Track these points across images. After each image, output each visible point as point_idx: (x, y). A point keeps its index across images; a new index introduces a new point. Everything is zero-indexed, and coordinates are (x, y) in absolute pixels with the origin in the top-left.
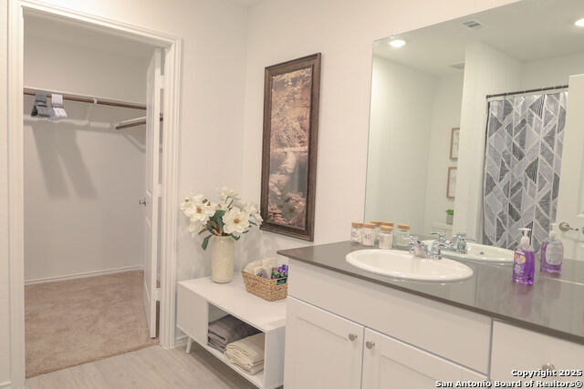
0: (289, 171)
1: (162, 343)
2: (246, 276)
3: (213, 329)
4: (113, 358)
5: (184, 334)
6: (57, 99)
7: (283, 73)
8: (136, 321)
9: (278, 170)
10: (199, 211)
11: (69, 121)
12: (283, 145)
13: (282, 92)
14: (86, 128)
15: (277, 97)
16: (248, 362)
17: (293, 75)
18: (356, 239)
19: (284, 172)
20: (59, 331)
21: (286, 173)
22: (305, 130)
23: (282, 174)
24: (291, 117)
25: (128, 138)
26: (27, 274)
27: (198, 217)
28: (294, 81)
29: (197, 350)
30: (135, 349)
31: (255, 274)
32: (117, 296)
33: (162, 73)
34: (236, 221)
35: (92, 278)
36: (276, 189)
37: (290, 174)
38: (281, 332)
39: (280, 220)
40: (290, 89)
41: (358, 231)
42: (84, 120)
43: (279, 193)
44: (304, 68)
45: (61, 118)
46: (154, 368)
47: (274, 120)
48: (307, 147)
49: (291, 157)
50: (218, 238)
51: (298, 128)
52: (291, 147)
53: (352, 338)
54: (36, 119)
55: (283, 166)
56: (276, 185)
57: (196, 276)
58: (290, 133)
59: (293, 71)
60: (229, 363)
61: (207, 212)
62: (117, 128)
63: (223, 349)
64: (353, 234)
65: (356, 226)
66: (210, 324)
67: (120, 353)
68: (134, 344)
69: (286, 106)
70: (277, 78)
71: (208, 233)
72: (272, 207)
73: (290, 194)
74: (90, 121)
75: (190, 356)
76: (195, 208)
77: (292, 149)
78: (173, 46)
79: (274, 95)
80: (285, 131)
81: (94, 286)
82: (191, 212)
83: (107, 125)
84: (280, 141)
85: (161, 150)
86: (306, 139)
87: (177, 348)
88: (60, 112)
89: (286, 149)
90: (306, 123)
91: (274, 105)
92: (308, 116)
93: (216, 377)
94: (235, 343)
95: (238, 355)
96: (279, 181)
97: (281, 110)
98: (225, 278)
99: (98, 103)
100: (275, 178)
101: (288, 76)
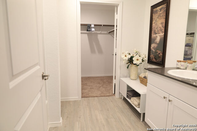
0: (158, 43)
1: (116, 96)
2: (140, 78)
3: (128, 93)
4: (102, 97)
5: (122, 94)
6: (93, 26)
7: (157, 7)
8: (110, 89)
9: (154, 42)
10: (126, 56)
11: (95, 32)
12: (156, 34)
13: (157, 14)
14: (100, 34)
15: (155, 16)
16: (137, 103)
17: (160, 7)
18: (178, 67)
19: (156, 43)
20: (91, 88)
21: (157, 44)
22: (163, 27)
23: (155, 44)
24: (159, 23)
25: (112, 36)
26: (82, 74)
27: (125, 58)
28: (161, 9)
29: (124, 99)
30: (108, 96)
31: (143, 77)
32: (107, 82)
33: (117, 14)
34: (138, 60)
35: (101, 77)
36: (153, 49)
37: (158, 44)
38: (145, 95)
39: (154, 60)
40: (159, 13)
41: (179, 63)
42: (100, 31)
43: (154, 51)
44: (164, 4)
45: (93, 31)
46: (112, 101)
47: (153, 25)
48: (164, 34)
49: (158, 37)
50: (132, 65)
51: (161, 27)
52: (159, 34)
53: (164, 98)
54: (88, 32)
55: (156, 41)
56: (153, 48)
57: (126, 77)
58: (159, 29)
59: (160, 6)
60: (131, 103)
61: (128, 57)
62: (109, 33)
63: (130, 99)
64: (177, 64)
65: (178, 61)
66: (127, 91)
67: (104, 96)
68: (108, 95)
69: (158, 20)
70: (155, 10)
71: (129, 64)
72: (152, 56)
73: (158, 51)
74: (101, 31)
75: (123, 101)
76: (124, 55)
77: (159, 35)
78: (120, 5)
79: (153, 16)
80: (157, 28)
81: (102, 79)
82: (123, 56)
83: (106, 32)
84: (155, 32)
85: (116, 39)
86: (163, 31)
87: (120, 98)
88: (93, 29)
89: (157, 35)
90: (164, 24)
91: (153, 20)
92: (165, 22)
93: (129, 107)
94: (134, 98)
95: (134, 101)
96: (154, 46)
97: (156, 21)
98: (134, 78)
99: (103, 26)
100: (153, 45)
101: (158, 8)
